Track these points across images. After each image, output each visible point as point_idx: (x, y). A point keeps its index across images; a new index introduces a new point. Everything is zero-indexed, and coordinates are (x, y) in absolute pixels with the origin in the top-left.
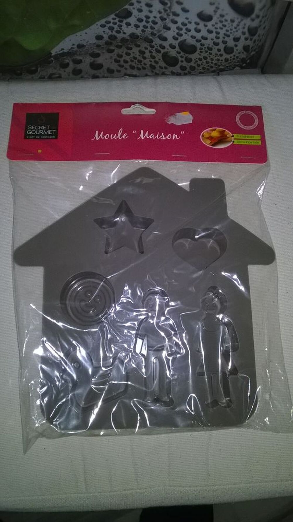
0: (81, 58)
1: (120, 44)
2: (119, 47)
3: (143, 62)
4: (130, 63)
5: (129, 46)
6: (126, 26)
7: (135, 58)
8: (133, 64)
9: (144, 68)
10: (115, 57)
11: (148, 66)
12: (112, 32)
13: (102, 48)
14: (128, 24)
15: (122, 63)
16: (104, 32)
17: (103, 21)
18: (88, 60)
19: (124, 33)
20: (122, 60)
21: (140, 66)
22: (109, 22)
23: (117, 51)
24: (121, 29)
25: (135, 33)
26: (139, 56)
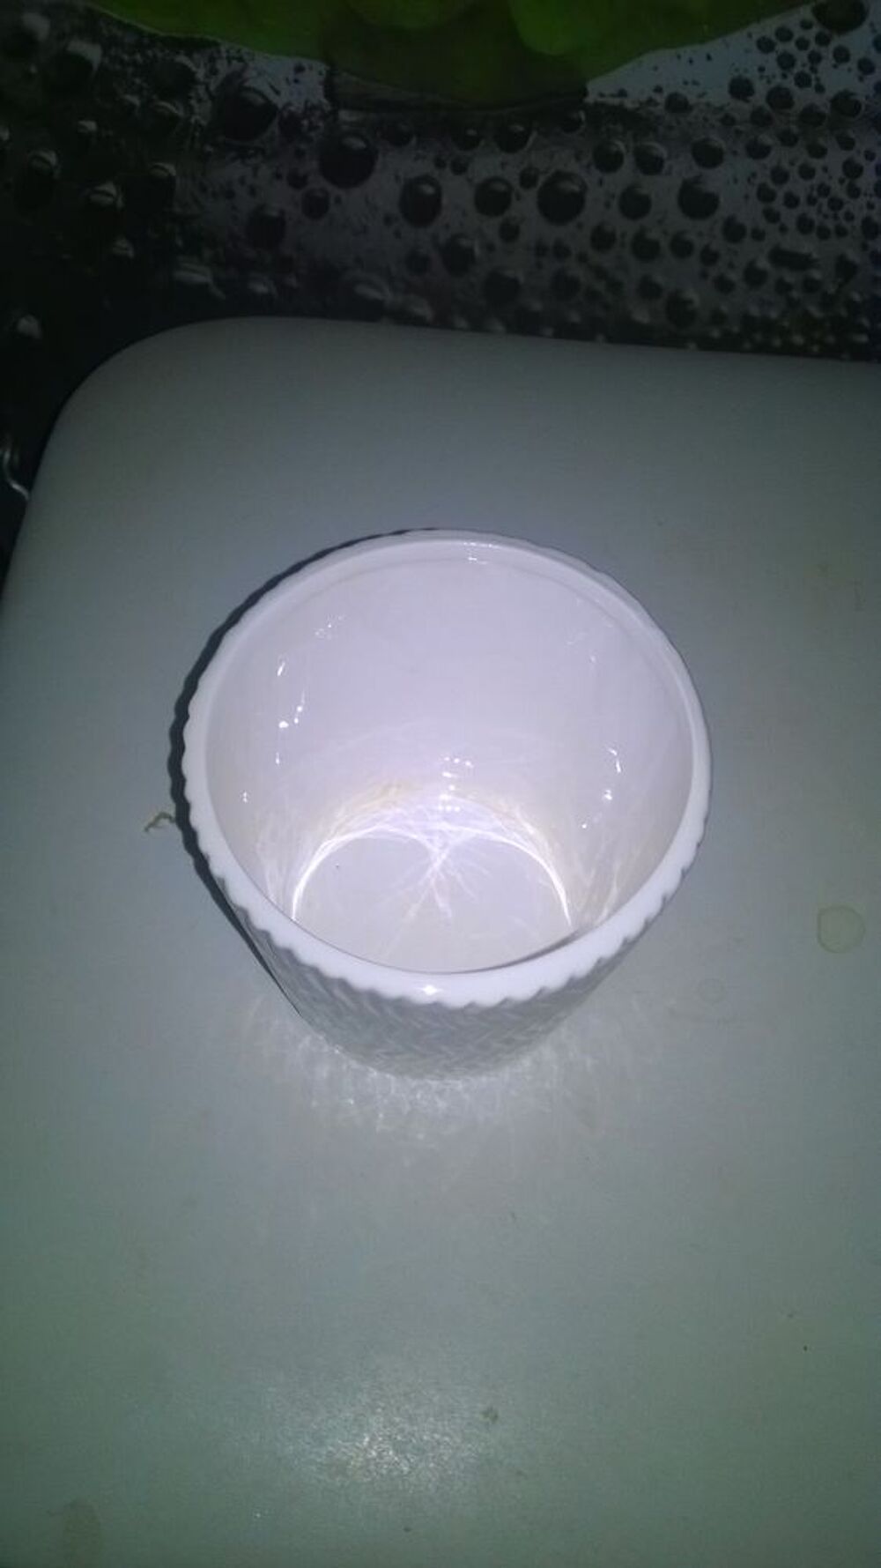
0: (661, 150)
1: (795, 129)
2: (788, 140)
3: (846, 208)
4: (803, 208)
5: (821, 141)
6: (834, 62)
7: (824, 190)
8: (812, 213)
9: (841, 232)
10: (764, 178)
11: (857, 223)
12: (784, 76)
13: (738, 133)
14: (842, 56)
15: (778, 205)
16: (761, 69)
17: (768, 28)
18: (681, 168)
19: (820, 89)
20: (780, 194)
21: (830, 225)
22: (784, 35)
23: (780, 156)
24: (814, 70)
25: (852, 94)
26: (841, 181)
